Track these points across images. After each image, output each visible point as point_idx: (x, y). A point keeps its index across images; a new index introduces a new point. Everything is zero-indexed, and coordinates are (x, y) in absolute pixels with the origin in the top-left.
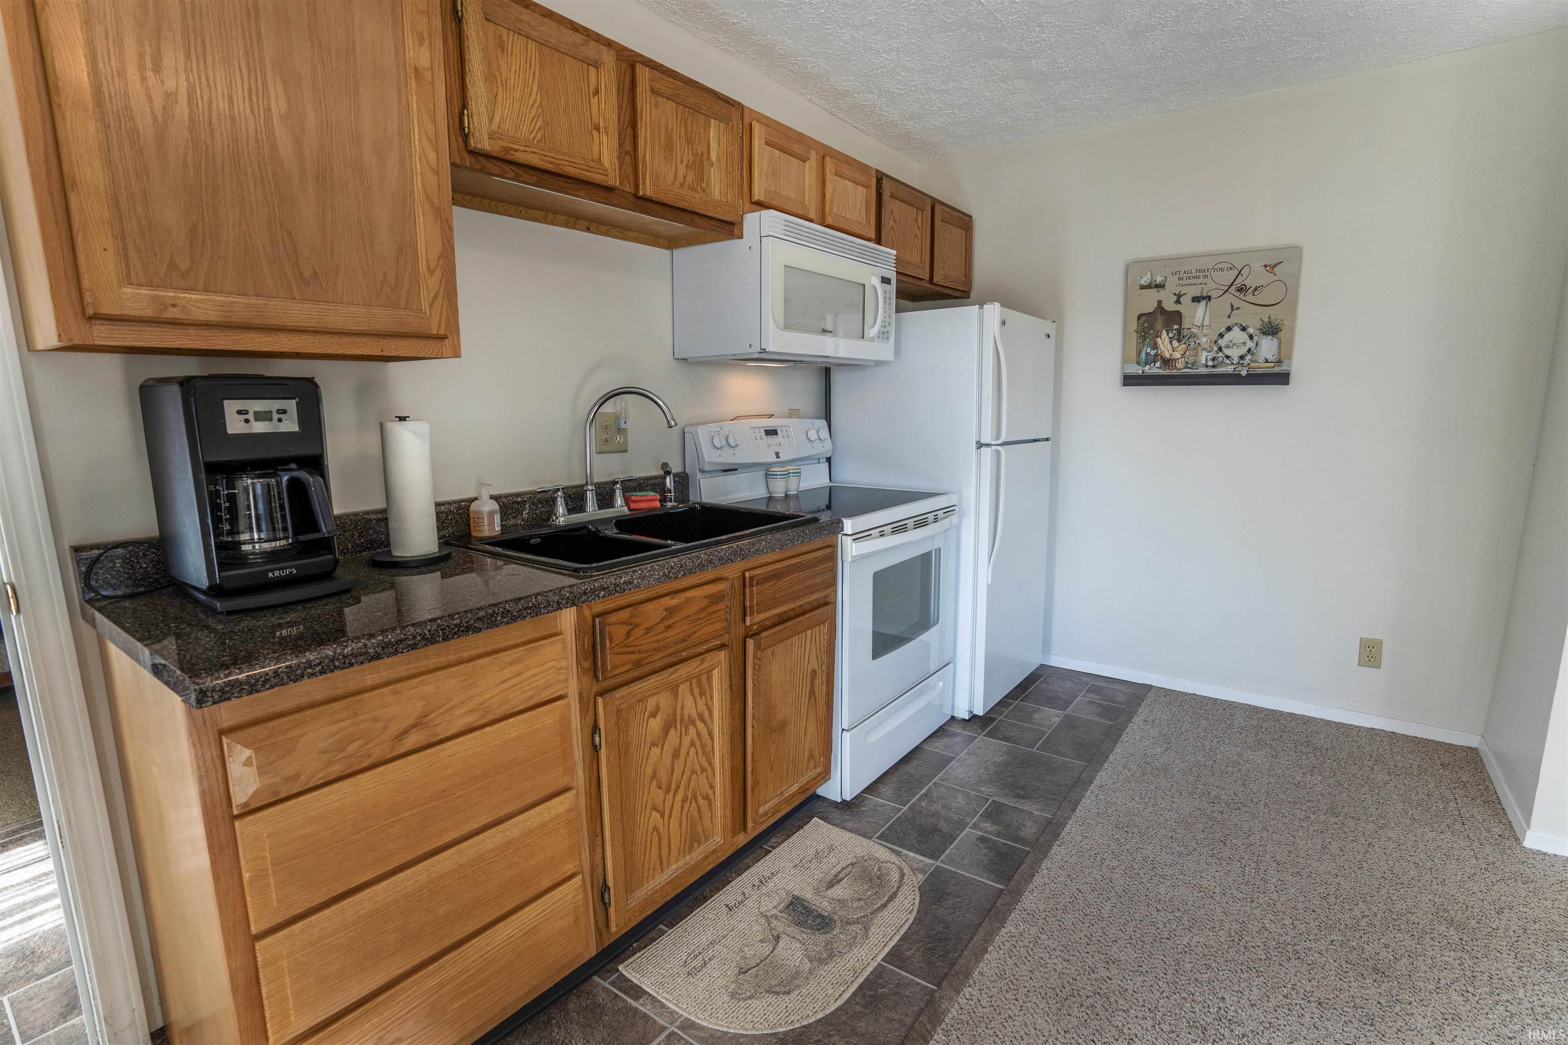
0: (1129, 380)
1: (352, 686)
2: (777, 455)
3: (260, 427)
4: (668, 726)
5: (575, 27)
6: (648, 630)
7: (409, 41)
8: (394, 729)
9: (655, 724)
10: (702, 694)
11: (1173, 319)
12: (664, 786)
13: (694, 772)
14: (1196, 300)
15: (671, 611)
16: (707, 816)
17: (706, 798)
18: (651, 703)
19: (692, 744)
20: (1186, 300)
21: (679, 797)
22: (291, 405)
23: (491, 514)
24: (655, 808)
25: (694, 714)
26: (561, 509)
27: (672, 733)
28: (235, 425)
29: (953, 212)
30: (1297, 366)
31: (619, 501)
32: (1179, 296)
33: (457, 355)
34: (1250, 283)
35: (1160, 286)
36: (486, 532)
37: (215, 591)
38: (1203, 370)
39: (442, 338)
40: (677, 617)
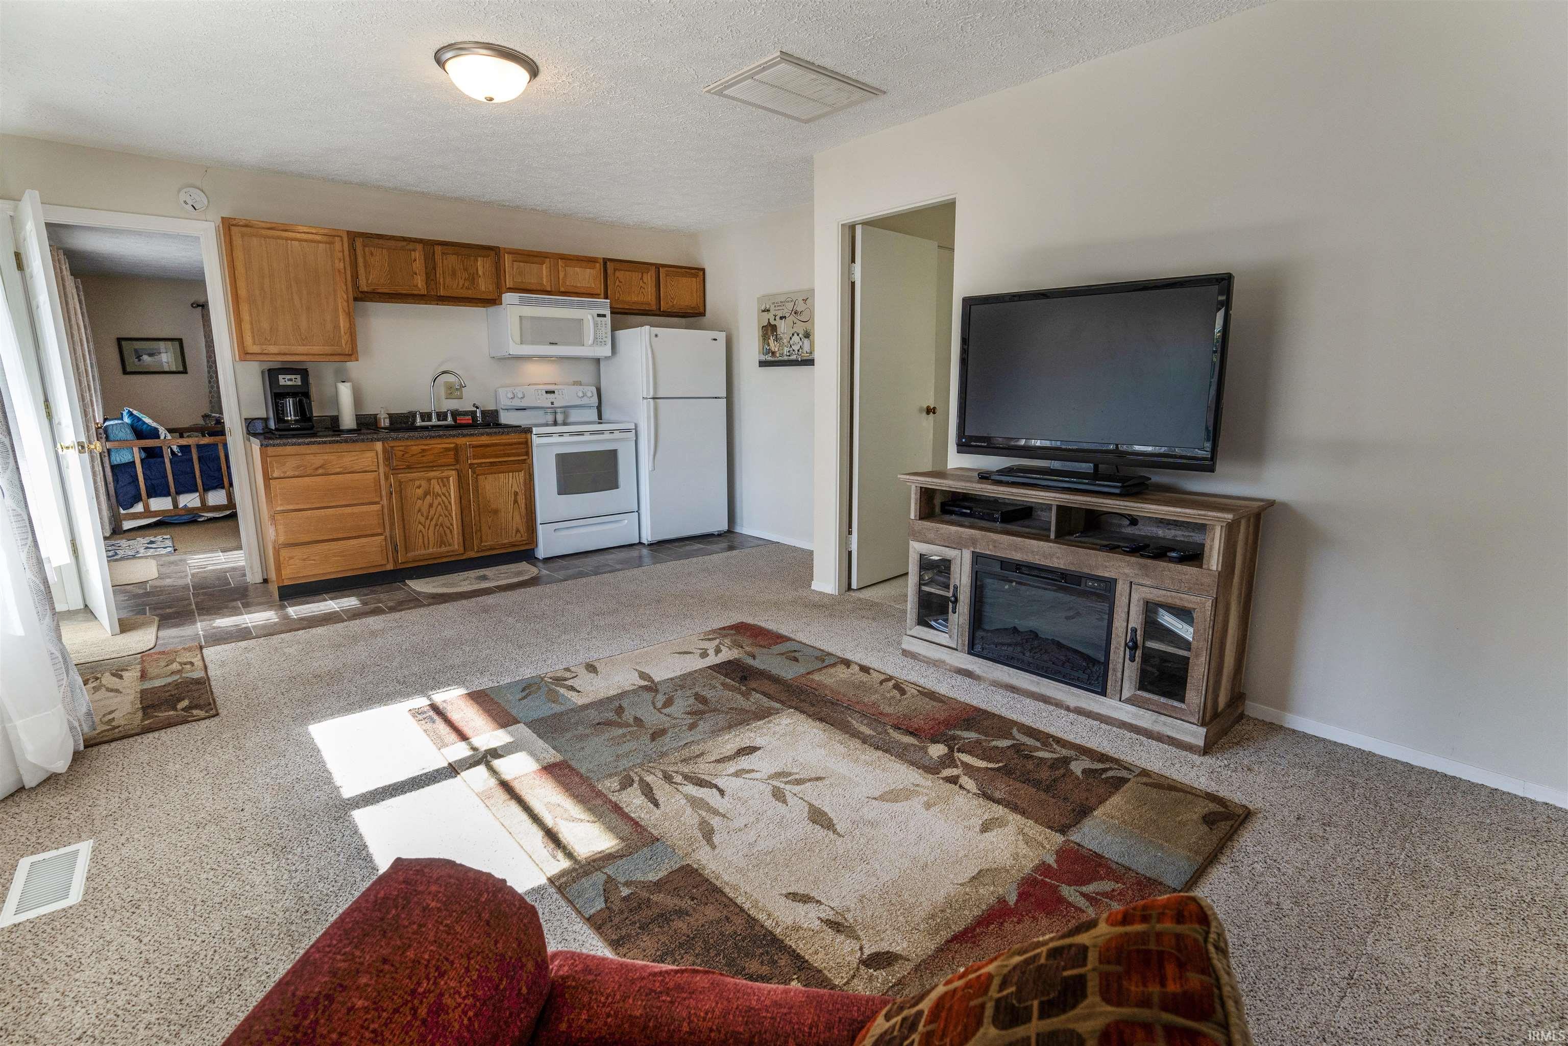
0: (763, 364)
1: (304, 452)
2: (552, 403)
3: (289, 383)
4: (426, 494)
5: (404, 239)
6: (413, 455)
7: (337, 261)
8: (314, 466)
9: (420, 492)
10: (444, 486)
11: (774, 328)
12: (425, 514)
13: (440, 515)
14: (781, 318)
15: (423, 450)
16: (449, 536)
17: (449, 528)
18: (417, 483)
19: (439, 504)
20: (778, 318)
21: (434, 522)
22: (298, 377)
23: (385, 418)
24: (420, 523)
25: (440, 492)
26: (418, 419)
27: (428, 497)
28: (282, 382)
29: (679, 270)
30: (817, 356)
31: (450, 418)
32: (775, 316)
33: (357, 360)
34: (799, 310)
35: (768, 311)
36: (383, 425)
37: (276, 429)
38: (786, 358)
39: (351, 355)
40: (428, 453)
